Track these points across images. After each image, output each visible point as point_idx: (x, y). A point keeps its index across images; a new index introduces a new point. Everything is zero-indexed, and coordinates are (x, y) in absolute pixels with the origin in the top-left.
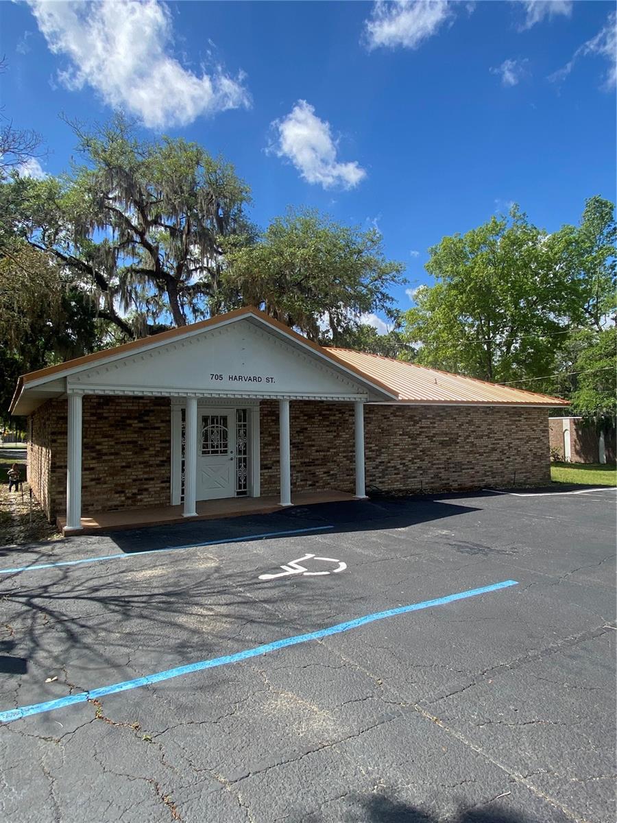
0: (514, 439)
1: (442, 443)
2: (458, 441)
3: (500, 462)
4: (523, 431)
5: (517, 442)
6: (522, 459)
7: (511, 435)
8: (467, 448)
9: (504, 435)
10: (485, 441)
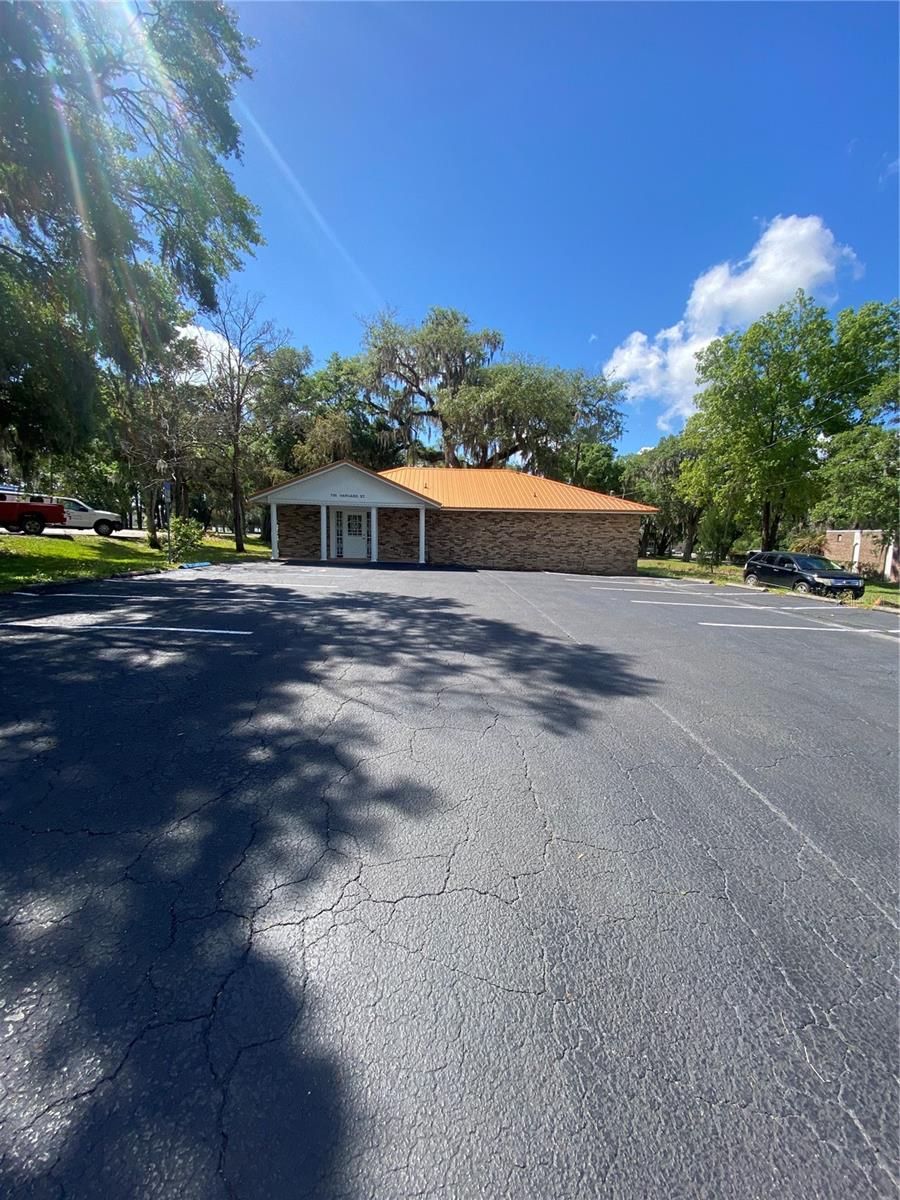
0: (595, 538)
1: (520, 538)
2: (535, 537)
4: (607, 532)
5: (599, 541)
6: (603, 553)
7: (591, 535)
8: (544, 542)
9: (584, 535)
10: (563, 538)
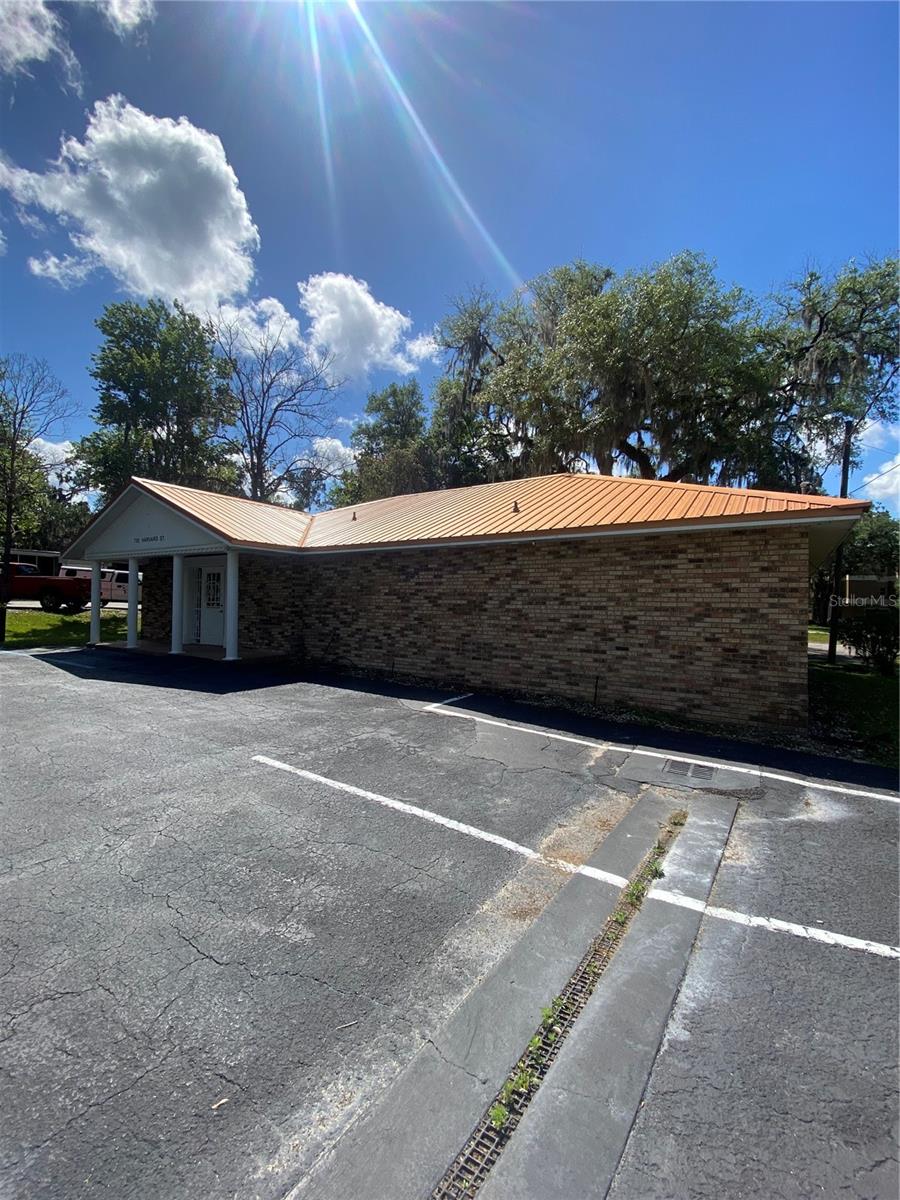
0: (647, 610)
2: (487, 606)
3: (596, 656)
4: (684, 590)
5: (659, 617)
6: (673, 657)
7: (633, 599)
9: (610, 599)
10: (551, 609)
